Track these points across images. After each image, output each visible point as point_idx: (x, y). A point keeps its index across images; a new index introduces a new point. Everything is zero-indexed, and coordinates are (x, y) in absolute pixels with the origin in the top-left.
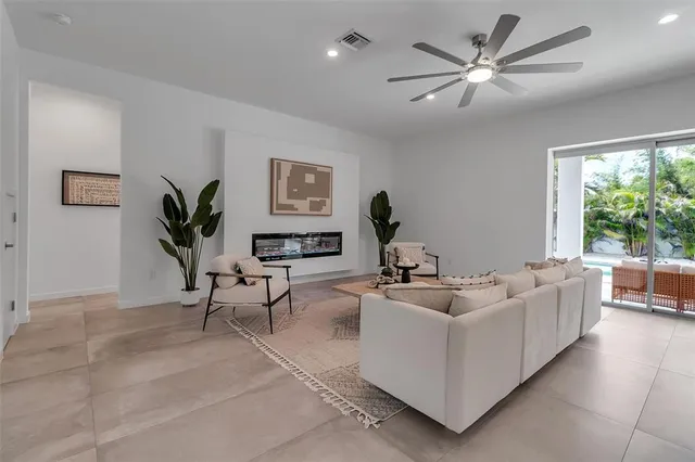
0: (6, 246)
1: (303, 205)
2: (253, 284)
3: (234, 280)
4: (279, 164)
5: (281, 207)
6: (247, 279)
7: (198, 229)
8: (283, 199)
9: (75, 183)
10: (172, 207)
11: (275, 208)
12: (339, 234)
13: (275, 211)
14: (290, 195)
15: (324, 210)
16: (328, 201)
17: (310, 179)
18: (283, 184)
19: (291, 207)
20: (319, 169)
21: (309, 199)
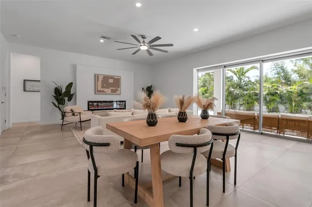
0: (2, 103)
1: (108, 91)
2: (77, 115)
3: (71, 114)
4: (98, 76)
5: (99, 91)
6: (75, 114)
7: (66, 99)
8: (100, 88)
9: (28, 84)
10: (57, 91)
11: (97, 92)
12: (125, 101)
13: (96, 93)
14: (103, 87)
15: (118, 92)
16: (119, 89)
17: (111, 81)
18: (100, 83)
19: (103, 91)
20: (115, 77)
21: (111, 88)
